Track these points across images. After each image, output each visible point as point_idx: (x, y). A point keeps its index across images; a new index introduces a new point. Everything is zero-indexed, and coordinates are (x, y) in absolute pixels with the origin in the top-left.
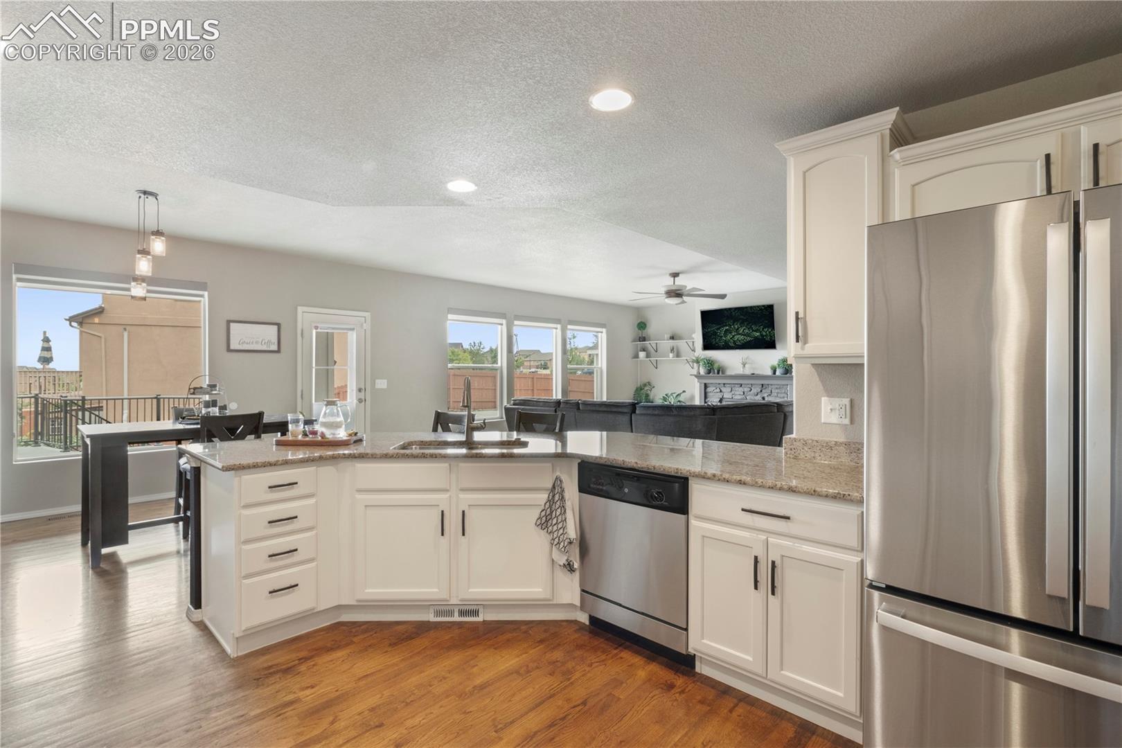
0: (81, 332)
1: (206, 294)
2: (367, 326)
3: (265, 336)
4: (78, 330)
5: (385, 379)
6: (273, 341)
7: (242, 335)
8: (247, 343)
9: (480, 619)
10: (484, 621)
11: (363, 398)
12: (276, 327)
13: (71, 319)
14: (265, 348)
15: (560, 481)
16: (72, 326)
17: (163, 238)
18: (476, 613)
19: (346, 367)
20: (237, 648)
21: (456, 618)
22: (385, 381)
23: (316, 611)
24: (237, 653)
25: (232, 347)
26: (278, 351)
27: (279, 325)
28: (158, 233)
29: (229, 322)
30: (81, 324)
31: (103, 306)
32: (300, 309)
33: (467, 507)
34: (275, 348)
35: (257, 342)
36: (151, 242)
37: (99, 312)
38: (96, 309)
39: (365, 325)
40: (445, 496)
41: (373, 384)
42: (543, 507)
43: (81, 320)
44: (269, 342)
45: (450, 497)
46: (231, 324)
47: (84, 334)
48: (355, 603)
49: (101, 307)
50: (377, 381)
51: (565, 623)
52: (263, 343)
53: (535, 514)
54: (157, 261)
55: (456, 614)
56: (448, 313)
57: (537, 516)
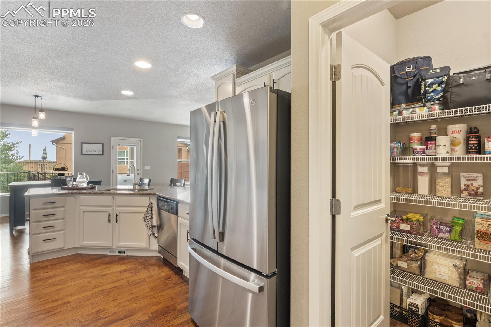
0: (57, 147)
1: (73, 132)
2: (141, 144)
3: (98, 148)
4: (56, 146)
5: (149, 165)
6: (100, 150)
7: (87, 148)
8: (90, 151)
9: (125, 255)
10: (127, 255)
11: (139, 173)
12: (102, 145)
13: (53, 142)
14: (97, 153)
15: (151, 203)
16: (53, 144)
17: (44, 113)
18: (124, 252)
19: (133, 161)
20: (32, 259)
21: (117, 254)
22: (149, 166)
23: (64, 249)
24: (32, 261)
25: (83, 153)
26: (103, 154)
27: (103, 144)
28: (42, 110)
29: (82, 143)
30: (57, 143)
31: (65, 136)
32: (112, 138)
33: (119, 213)
34: (101, 153)
35: (94, 151)
36: (39, 114)
37: (64, 138)
38: (62, 137)
39: (140, 144)
40: (111, 208)
41: (144, 167)
42: (145, 213)
43: (57, 142)
44: (99, 151)
45: (113, 208)
46: (83, 144)
47: (58, 147)
48: (80, 247)
49: (64, 137)
50: (145, 166)
51: (155, 257)
52: (96, 151)
53: (143, 215)
54: (41, 121)
55: (117, 252)
56: (178, 139)
57: (143, 217)
